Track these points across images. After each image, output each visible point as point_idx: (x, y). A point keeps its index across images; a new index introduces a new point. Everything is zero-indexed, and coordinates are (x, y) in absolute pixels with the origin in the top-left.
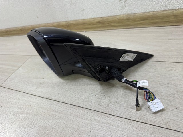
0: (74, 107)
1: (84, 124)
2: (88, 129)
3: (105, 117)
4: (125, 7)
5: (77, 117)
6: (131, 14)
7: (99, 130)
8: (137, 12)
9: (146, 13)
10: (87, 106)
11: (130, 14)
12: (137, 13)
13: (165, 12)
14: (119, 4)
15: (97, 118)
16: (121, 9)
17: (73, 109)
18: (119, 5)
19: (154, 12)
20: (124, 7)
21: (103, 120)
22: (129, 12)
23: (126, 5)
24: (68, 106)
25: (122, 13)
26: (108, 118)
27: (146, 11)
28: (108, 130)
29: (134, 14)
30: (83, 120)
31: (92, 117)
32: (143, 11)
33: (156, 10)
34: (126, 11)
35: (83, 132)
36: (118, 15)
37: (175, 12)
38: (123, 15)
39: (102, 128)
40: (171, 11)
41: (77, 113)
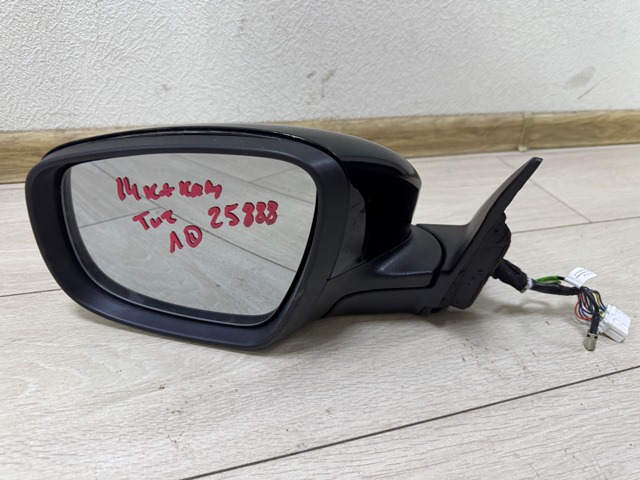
0: (447, 424)
1: (536, 450)
2: (559, 454)
3: (554, 399)
4: (323, 96)
5: (492, 443)
6: (335, 120)
7: (587, 439)
8: (351, 117)
9: (376, 122)
10: (476, 398)
11: (331, 120)
12: (350, 120)
13: (418, 121)
14: (304, 86)
15: (543, 414)
16: (309, 103)
17: (452, 430)
18: (303, 89)
19: (394, 120)
20: (319, 97)
21: (561, 408)
22: (328, 115)
23: (326, 90)
24: (421, 433)
25: (310, 117)
26: (566, 399)
27: (376, 114)
28: (598, 425)
29: (344, 120)
30: (518, 441)
31: (531, 418)
32: (366, 115)
33: (399, 115)
34: (323, 109)
35: (559, 471)
36: (295, 119)
37: (439, 122)
38: (313, 120)
39: (584, 429)
40: (429, 120)
41: (476, 434)
